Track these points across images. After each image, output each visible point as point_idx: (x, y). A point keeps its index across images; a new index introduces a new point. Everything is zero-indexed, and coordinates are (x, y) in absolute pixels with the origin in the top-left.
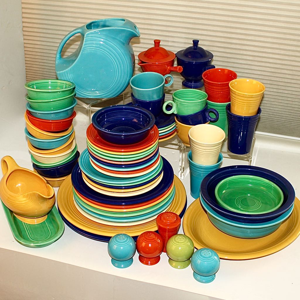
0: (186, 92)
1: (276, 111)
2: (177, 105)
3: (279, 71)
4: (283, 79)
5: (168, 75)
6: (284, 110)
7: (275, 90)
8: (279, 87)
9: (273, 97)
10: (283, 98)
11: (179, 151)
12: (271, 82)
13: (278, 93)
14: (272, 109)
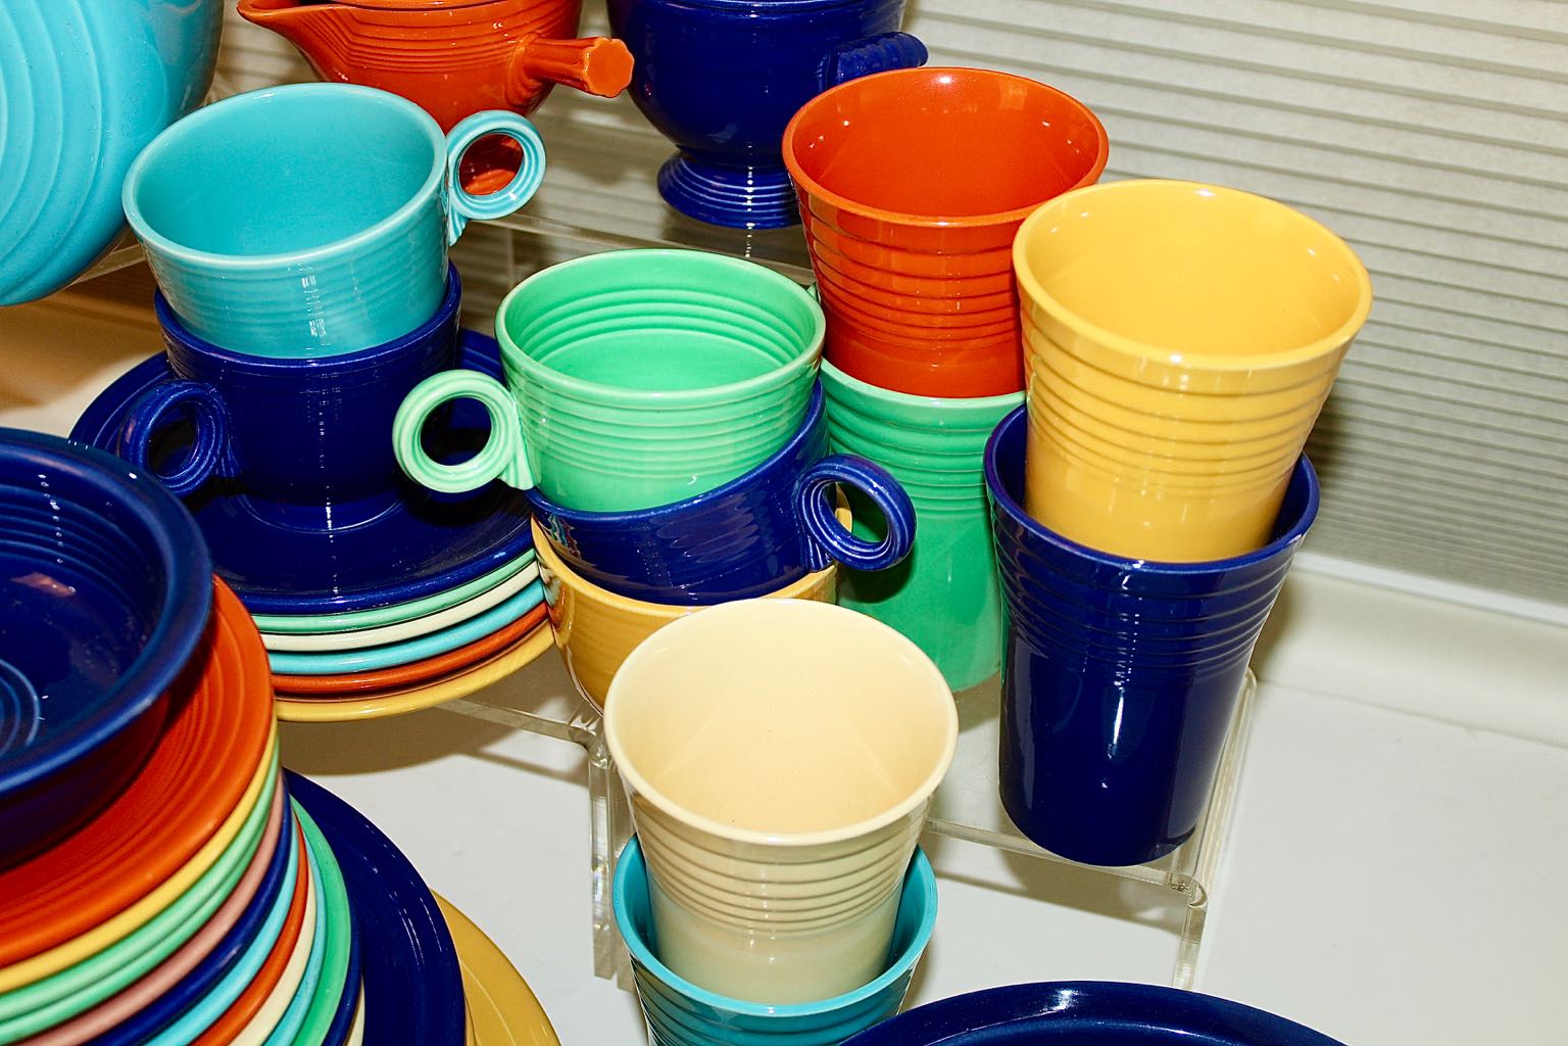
0: (645, 279)
1: (1433, 408)
2: (531, 417)
3: (1485, 87)
4: (1519, 157)
5: (484, 115)
6: (1505, 402)
7: (1440, 244)
8: (1477, 221)
9: (1424, 295)
10: (1505, 310)
11: (581, 794)
12: (1411, 179)
13: (1463, 268)
14: (1403, 384)
